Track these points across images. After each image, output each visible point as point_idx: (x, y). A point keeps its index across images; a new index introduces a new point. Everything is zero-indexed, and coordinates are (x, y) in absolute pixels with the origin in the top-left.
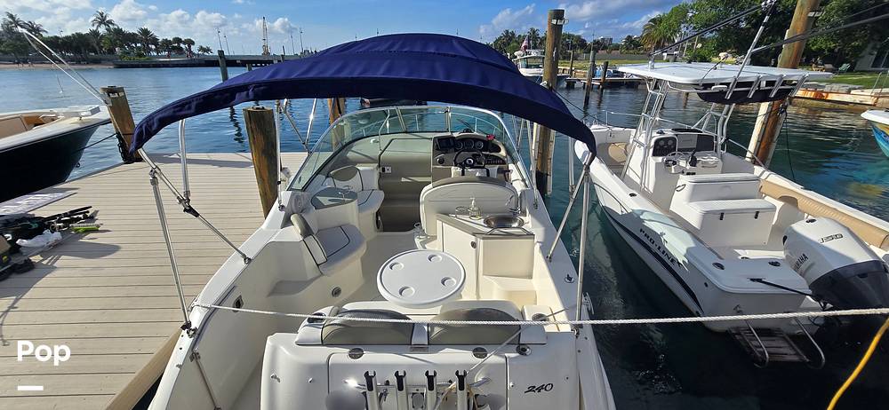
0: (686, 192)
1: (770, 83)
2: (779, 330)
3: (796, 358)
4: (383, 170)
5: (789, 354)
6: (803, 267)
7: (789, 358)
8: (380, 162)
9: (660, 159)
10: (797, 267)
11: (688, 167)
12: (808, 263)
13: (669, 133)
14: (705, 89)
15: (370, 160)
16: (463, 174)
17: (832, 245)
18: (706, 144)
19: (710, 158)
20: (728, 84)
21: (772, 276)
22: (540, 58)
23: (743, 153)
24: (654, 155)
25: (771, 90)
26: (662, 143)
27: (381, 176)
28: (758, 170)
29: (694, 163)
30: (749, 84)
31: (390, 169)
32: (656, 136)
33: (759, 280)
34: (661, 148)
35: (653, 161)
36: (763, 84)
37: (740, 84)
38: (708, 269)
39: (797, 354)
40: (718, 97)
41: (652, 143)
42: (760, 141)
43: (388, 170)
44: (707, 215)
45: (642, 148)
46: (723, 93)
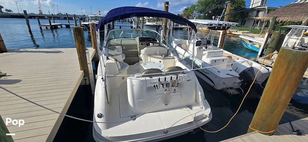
0: (206, 55)
1: (225, 25)
2: (232, 87)
3: (237, 93)
4: (123, 48)
5: (236, 92)
6: (237, 71)
7: (236, 93)
8: (121, 45)
9: (198, 47)
10: (235, 71)
11: (205, 49)
12: (238, 69)
13: (200, 40)
14: (210, 26)
15: (118, 45)
16: (153, 45)
17: (243, 64)
18: (209, 43)
19: (210, 47)
20: (216, 25)
21: (231, 73)
22: (153, 19)
23: (217, 45)
24: (196, 46)
25: (226, 27)
26: (198, 42)
27: (123, 50)
28: (222, 50)
29: (206, 48)
30: (221, 25)
31: (125, 47)
32: (197, 40)
33: (228, 74)
34: (198, 44)
35: (196, 48)
36: (224, 25)
37: (219, 25)
38: (216, 73)
39: (237, 92)
40: (214, 28)
41: (196, 43)
42: (221, 43)
43: (124, 48)
44: (212, 61)
45: (193, 44)
46: (215, 27)
